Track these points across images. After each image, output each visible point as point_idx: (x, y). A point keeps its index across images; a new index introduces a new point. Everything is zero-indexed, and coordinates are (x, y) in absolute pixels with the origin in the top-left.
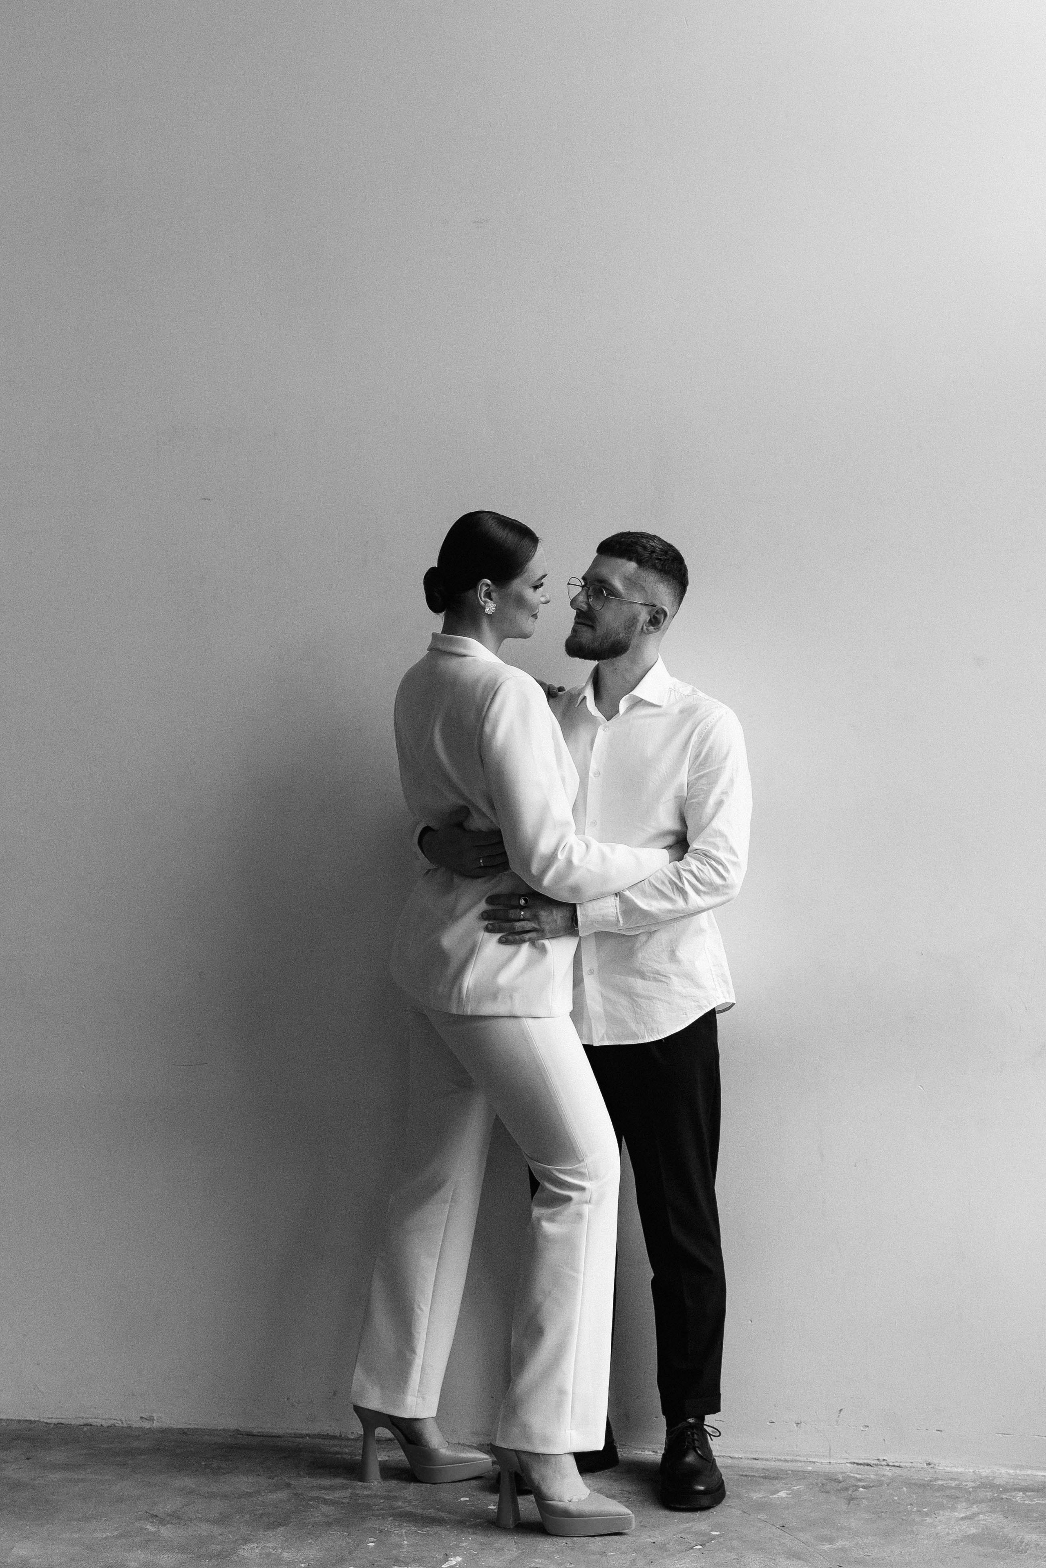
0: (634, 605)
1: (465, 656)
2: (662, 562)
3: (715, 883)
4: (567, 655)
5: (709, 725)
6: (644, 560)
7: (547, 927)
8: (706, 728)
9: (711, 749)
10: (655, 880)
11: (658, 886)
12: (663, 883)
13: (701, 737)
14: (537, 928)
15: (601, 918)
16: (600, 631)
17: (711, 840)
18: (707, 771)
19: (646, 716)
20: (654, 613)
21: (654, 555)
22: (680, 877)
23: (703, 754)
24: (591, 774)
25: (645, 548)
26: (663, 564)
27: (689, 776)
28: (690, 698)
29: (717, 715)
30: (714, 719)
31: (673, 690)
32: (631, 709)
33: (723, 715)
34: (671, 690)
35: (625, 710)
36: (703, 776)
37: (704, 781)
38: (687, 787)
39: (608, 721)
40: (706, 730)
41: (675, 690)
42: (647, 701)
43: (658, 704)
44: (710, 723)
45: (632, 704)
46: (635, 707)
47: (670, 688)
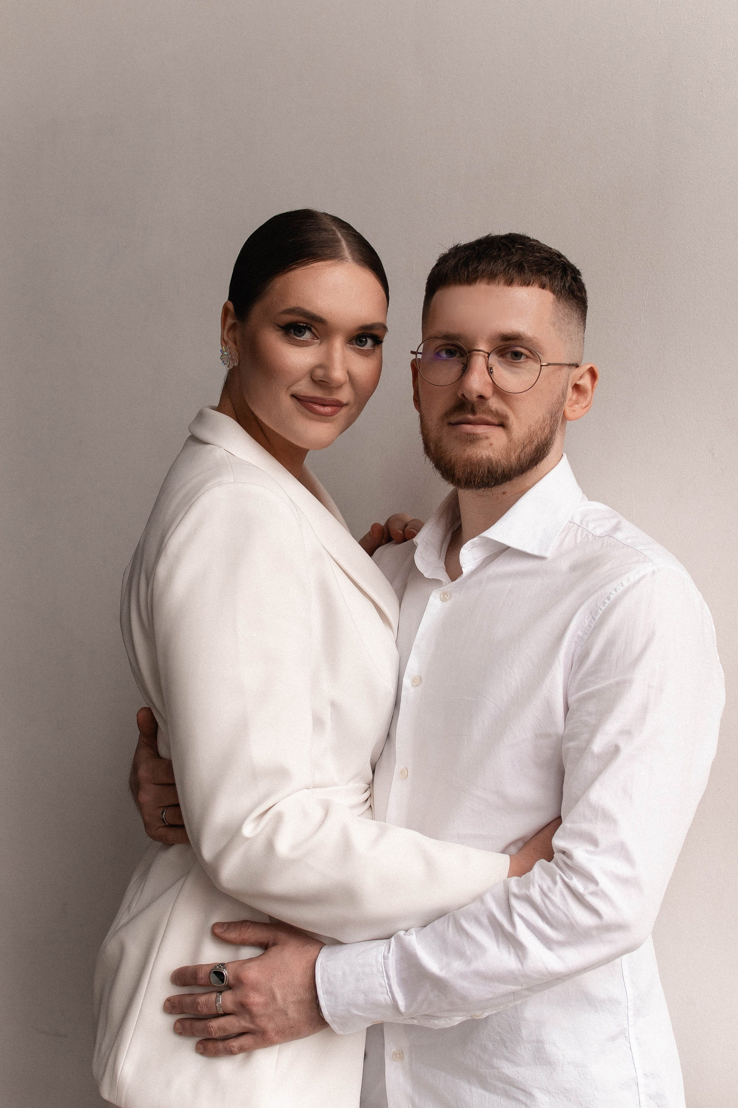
3: (577, 924)
5: (612, 597)
8: (604, 603)
9: (610, 643)
13: (594, 619)
14: (250, 1030)
15: (361, 997)
17: (585, 826)
18: (598, 686)
19: (509, 576)
22: (509, 911)
23: (594, 655)
24: (407, 681)
27: (567, 692)
28: (600, 536)
29: (632, 576)
30: (622, 585)
31: (575, 526)
32: (481, 561)
33: (643, 577)
34: (571, 526)
35: (476, 565)
36: (591, 696)
37: (591, 706)
38: (565, 716)
39: (449, 583)
40: (604, 606)
41: (579, 526)
42: (510, 547)
43: (536, 553)
44: (614, 592)
45: (487, 556)
46: (492, 561)
47: (572, 522)
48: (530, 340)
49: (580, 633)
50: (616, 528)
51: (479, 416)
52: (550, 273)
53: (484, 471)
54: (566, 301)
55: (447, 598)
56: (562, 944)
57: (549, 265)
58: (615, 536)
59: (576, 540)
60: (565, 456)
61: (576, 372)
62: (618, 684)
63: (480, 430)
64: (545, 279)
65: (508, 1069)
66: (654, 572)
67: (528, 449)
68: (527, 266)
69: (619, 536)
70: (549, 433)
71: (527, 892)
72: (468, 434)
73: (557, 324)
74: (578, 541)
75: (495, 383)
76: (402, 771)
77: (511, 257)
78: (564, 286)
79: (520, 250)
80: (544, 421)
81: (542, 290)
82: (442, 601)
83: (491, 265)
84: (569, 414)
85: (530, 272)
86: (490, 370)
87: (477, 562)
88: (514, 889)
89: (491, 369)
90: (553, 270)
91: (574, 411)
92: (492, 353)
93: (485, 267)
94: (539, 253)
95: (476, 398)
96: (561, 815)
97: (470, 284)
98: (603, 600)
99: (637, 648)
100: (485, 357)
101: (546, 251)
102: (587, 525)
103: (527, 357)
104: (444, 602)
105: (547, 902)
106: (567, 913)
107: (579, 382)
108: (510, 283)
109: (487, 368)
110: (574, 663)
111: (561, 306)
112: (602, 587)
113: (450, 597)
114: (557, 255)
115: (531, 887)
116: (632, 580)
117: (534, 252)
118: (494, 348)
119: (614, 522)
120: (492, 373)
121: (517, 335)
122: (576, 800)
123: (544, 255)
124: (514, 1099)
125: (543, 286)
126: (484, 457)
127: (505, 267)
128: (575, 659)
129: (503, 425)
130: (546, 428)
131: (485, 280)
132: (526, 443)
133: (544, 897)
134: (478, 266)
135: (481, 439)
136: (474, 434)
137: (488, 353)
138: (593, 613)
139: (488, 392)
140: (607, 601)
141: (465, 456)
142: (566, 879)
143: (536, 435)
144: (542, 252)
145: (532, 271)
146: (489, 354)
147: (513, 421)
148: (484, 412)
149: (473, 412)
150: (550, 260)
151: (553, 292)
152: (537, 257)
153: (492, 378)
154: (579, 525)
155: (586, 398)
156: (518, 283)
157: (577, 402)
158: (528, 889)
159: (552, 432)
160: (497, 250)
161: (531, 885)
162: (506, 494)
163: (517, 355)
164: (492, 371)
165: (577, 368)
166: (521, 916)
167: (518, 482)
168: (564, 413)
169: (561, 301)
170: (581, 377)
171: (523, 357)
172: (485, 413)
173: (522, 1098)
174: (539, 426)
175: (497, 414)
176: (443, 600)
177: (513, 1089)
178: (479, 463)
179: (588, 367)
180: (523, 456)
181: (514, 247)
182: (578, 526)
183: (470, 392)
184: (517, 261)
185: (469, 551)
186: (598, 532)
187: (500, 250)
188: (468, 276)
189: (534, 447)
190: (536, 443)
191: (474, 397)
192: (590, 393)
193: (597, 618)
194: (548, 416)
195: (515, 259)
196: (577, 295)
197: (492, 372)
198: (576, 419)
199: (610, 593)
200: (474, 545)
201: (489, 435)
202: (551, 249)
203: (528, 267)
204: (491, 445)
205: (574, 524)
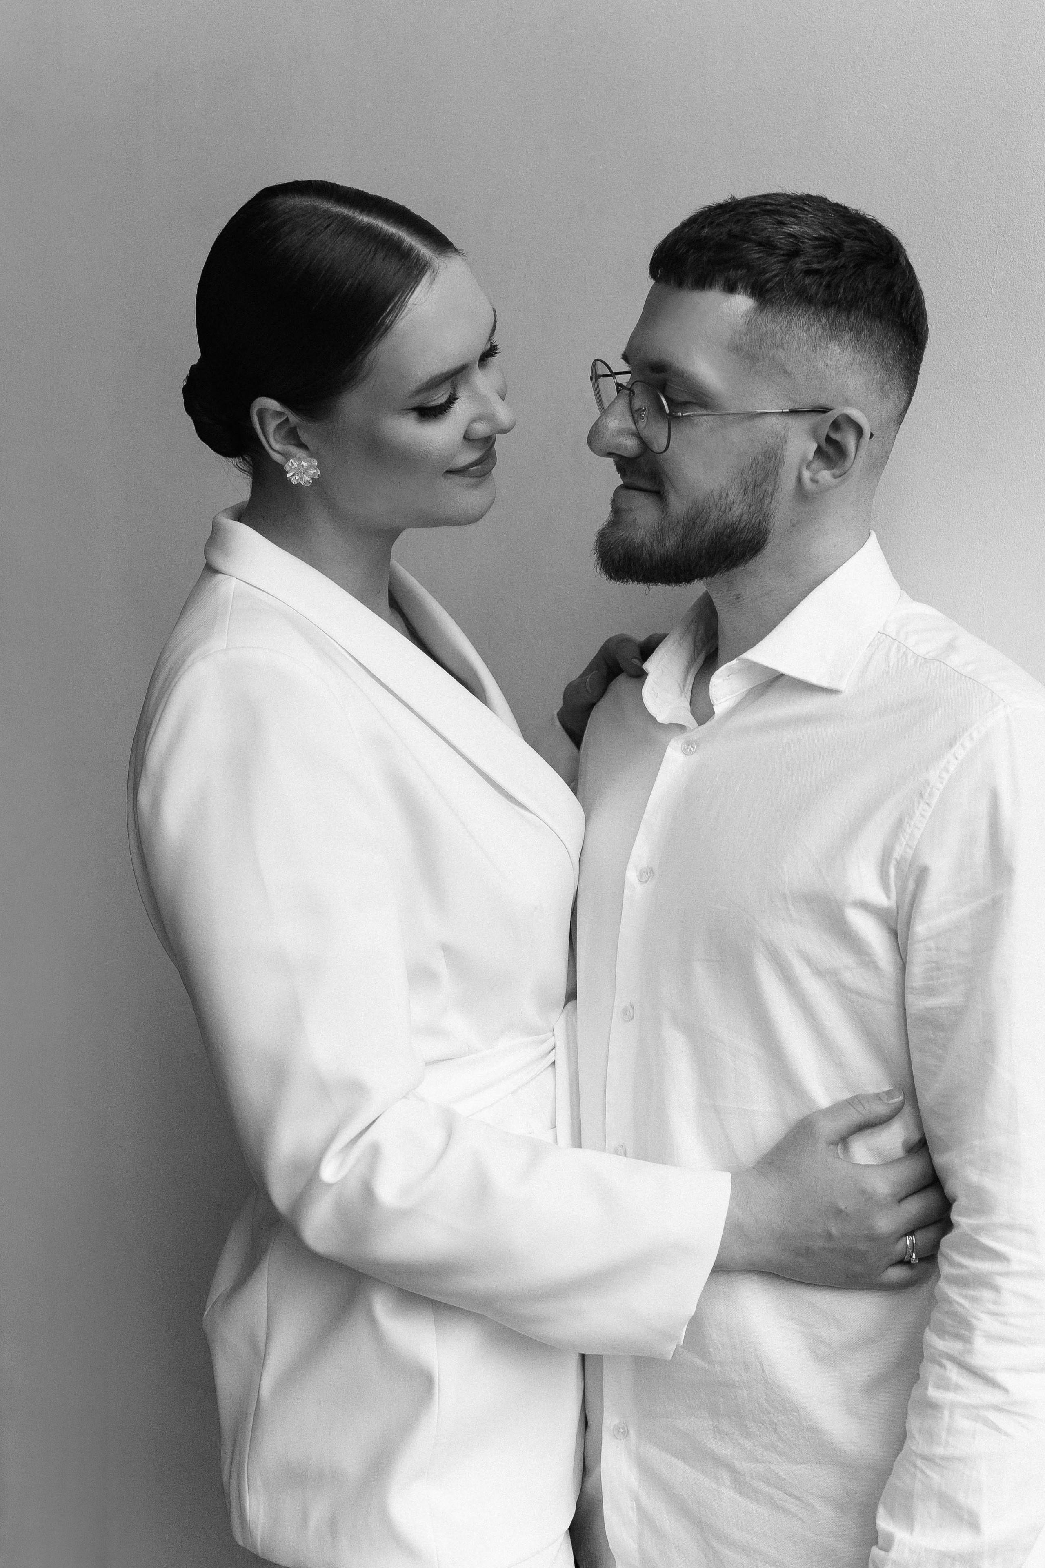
0: (760, 422)
1: (220, 573)
2: (827, 278)
4: (605, 577)
6: (770, 285)
16: (678, 506)
20: (825, 429)
21: (798, 264)
24: (632, 875)
25: (768, 245)
26: (828, 286)
28: (925, 658)
31: (888, 639)
32: (744, 695)
34: (882, 639)
35: (735, 702)
39: (695, 728)
41: (894, 640)
42: (785, 675)
43: (824, 683)
45: (752, 687)
46: (760, 696)
47: (883, 634)
50: (951, 647)
55: (692, 749)
58: (947, 661)
59: (888, 661)
60: (874, 535)
69: (955, 660)
74: (891, 663)
76: (625, 1011)
82: (685, 754)
87: (737, 696)
89: (642, 412)
91: (816, 481)
100: (628, 394)
102: (906, 638)
104: (688, 755)
107: (833, 436)
109: (632, 412)
113: (697, 749)
119: (948, 636)
129: (660, 493)
137: (629, 390)
146: (632, 391)
154: (894, 638)
164: (643, 415)
176: (685, 752)
182: (892, 639)
185: (723, 680)
186: (922, 650)
197: (644, 417)
200: (731, 672)
205: (887, 635)
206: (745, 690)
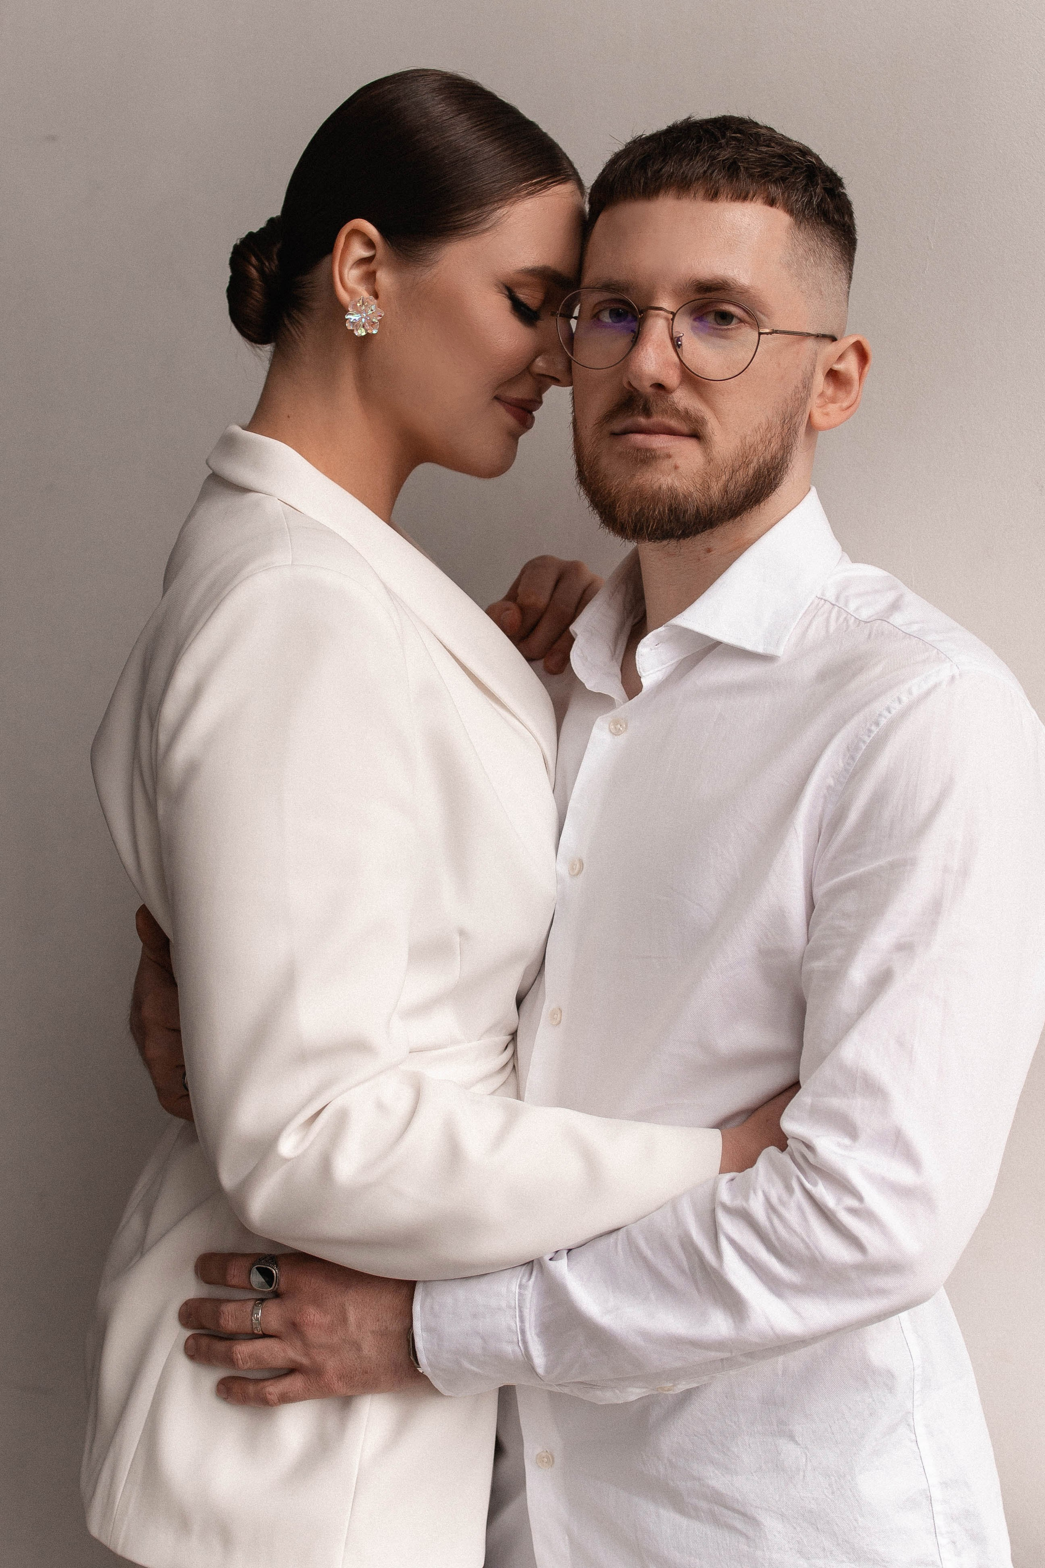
1: (248, 491)
3: (823, 1257)
5: (883, 722)
7: (331, 1365)
8: (870, 731)
9: (879, 799)
10: (646, 1239)
11: (648, 1253)
12: (666, 1248)
13: (852, 758)
14: (301, 1365)
15: (476, 1345)
17: (836, 1102)
18: (862, 870)
22: (714, 1232)
23: (853, 817)
24: (561, 868)
27: (811, 878)
28: (868, 621)
29: (917, 686)
30: (900, 700)
31: (828, 606)
32: (674, 667)
33: (935, 687)
34: (820, 605)
36: (850, 885)
37: (849, 903)
38: (807, 919)
39: (625, 702)
40: (869, 736)
41: (833, 605)
42: (722, 643)
43: (760, 650)
44: (886, 713)
45: (685, 656)
46: (694, 666)
47: (821, 599)
48: (744, 291)
49: (831, 782)
50: (895, 606)
51: (658, 419)
52: (783, 179)
53: (664, 512)
54: (813, 228)
55: (621, 729)
56: (798, 1290)
57: (781, 166)
58: (891, 620)
59: (827, 627)
60: (813, 489)
61: (830, 350)
62: (893, 866)
63: (659, 442)
64: (775, 190)
65: (717, 1480)
66: (953, 678)
67: (740, 476)
68: (744, 167)
69: (898, 619)
70: (780, 448)
71: (745, 1205)
72: (637, 450)
73: (794, 265)
74: (832, 629)
75: (684, 364)
76: (554, 1014)
77: (717, 152)
78: (810, 202)
79: (734, 140)
80: (769, 428)
81: (771, 208)
82: (612, 735)
83: (684, 166)
84: (819, 419)
85: (748, 177)
86: (676, 343)
87: (667, 667)
88: (725, 1195)
89: (679, 339)
90: (789, 175)
91: (827, 414)
92: (679, 312)
93: (673, 170)
94: (768, 146)
95: (650, 388)
96: (800, 1080)
97: (649, 199)
98: (868, 725)
99: (924, 806)
100: (667, 319)
101: (780, 144)
102: (846, 605)
103: (741, 321)
104: (615, 737)
105: (776, 1221)
106: (807, 1239)
107: (837, 367)
108: (713, 195)
109: (672, 338)
110: (823, 831)
111: (801, 237)
112: (866, 704)
113: (626, 728)
114: (800, 150)
115: (752, 1195)
116: (916, 692)
117: (758, 145)
118: (682, 305)
119: (891, 596)
120: (679, 347)
121: (722, 282)
122: (821, 1058)
123: (778, 150)
124: (727, 1527)
125: (771, 202)
126: (664, 487)
127: (705, 168)
128: (824, 825)
129: (696, 435)
130: (773, 440)
131: (672, 192)
132: (737, 465)
133: (770, 1211)
134: (662, 169)
135: (659, 458)
136: (648, 450)
137: (672, 313)
138: (851, 749)
139: (672, 378)
140: (873, 728)
141: (633, 485)
142: (808, 1185)
143: (755, 451)
144: (773, 144)
145: (751, 176)
146: (674, 314)
147: (713, 426)
148: (664, 412)
149: (647, 412)
150: (786, 159)
151: (790, 212)
152: (762, 152)
153: (680, 356)
154: (834, 603)
155: (849, 393)
156: (727, 197)
157: (833, 400)
158: (746, 1198)
159: (786, 449)
160: (694, 142)
161: (752, 1192)
162: (712, 553)
163: (725, 317)
164: (679, 343)
165: (834, 343)
166: (732, 1242)
167: (728, 531)
168: (810, 416)
169: (802, 228)
170: (841, 358)
171: (735, 321)
172: (667, 413)
173: (739, 1524)
174: (759, 438)
175: (686, 416)
176: (616, 733)
177: (725, 1511)
178: (655, 497)
179: (852, 340)
180: (733, 487)
181: (724, 136)
183: (640, 377)
184: (726, 159)
185: (651, 650)
186: (865, 614)
187: (699, 140)
188: (645, 183)
189: (751, 472)
190: (754, 465)
191: (646, 387)
192: (856, 383)
193: (858, 756)
194: (777, 421)
195: (725, 154)
196: (833, 218)
197: (681, 345)
198: (830, 428)
199: (880, 715)
200: (660, 641)
201: (672, 452)
202: (789, 140)
203: (746, 169)
204: (676, 467)
205: (825, 600)
206: (676, 660)
